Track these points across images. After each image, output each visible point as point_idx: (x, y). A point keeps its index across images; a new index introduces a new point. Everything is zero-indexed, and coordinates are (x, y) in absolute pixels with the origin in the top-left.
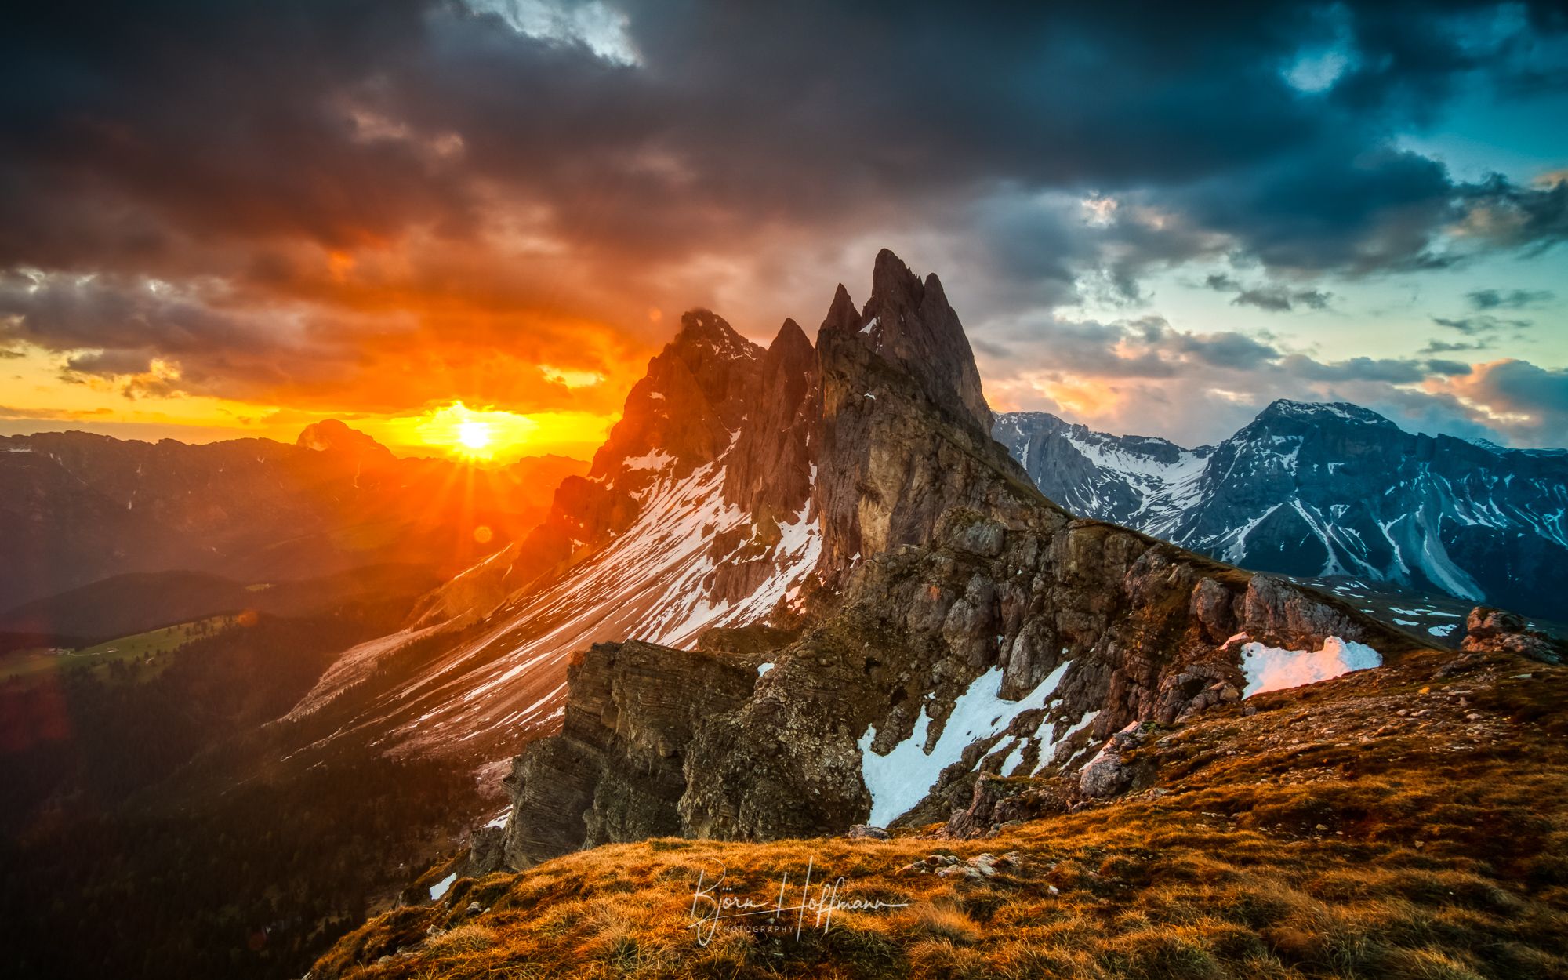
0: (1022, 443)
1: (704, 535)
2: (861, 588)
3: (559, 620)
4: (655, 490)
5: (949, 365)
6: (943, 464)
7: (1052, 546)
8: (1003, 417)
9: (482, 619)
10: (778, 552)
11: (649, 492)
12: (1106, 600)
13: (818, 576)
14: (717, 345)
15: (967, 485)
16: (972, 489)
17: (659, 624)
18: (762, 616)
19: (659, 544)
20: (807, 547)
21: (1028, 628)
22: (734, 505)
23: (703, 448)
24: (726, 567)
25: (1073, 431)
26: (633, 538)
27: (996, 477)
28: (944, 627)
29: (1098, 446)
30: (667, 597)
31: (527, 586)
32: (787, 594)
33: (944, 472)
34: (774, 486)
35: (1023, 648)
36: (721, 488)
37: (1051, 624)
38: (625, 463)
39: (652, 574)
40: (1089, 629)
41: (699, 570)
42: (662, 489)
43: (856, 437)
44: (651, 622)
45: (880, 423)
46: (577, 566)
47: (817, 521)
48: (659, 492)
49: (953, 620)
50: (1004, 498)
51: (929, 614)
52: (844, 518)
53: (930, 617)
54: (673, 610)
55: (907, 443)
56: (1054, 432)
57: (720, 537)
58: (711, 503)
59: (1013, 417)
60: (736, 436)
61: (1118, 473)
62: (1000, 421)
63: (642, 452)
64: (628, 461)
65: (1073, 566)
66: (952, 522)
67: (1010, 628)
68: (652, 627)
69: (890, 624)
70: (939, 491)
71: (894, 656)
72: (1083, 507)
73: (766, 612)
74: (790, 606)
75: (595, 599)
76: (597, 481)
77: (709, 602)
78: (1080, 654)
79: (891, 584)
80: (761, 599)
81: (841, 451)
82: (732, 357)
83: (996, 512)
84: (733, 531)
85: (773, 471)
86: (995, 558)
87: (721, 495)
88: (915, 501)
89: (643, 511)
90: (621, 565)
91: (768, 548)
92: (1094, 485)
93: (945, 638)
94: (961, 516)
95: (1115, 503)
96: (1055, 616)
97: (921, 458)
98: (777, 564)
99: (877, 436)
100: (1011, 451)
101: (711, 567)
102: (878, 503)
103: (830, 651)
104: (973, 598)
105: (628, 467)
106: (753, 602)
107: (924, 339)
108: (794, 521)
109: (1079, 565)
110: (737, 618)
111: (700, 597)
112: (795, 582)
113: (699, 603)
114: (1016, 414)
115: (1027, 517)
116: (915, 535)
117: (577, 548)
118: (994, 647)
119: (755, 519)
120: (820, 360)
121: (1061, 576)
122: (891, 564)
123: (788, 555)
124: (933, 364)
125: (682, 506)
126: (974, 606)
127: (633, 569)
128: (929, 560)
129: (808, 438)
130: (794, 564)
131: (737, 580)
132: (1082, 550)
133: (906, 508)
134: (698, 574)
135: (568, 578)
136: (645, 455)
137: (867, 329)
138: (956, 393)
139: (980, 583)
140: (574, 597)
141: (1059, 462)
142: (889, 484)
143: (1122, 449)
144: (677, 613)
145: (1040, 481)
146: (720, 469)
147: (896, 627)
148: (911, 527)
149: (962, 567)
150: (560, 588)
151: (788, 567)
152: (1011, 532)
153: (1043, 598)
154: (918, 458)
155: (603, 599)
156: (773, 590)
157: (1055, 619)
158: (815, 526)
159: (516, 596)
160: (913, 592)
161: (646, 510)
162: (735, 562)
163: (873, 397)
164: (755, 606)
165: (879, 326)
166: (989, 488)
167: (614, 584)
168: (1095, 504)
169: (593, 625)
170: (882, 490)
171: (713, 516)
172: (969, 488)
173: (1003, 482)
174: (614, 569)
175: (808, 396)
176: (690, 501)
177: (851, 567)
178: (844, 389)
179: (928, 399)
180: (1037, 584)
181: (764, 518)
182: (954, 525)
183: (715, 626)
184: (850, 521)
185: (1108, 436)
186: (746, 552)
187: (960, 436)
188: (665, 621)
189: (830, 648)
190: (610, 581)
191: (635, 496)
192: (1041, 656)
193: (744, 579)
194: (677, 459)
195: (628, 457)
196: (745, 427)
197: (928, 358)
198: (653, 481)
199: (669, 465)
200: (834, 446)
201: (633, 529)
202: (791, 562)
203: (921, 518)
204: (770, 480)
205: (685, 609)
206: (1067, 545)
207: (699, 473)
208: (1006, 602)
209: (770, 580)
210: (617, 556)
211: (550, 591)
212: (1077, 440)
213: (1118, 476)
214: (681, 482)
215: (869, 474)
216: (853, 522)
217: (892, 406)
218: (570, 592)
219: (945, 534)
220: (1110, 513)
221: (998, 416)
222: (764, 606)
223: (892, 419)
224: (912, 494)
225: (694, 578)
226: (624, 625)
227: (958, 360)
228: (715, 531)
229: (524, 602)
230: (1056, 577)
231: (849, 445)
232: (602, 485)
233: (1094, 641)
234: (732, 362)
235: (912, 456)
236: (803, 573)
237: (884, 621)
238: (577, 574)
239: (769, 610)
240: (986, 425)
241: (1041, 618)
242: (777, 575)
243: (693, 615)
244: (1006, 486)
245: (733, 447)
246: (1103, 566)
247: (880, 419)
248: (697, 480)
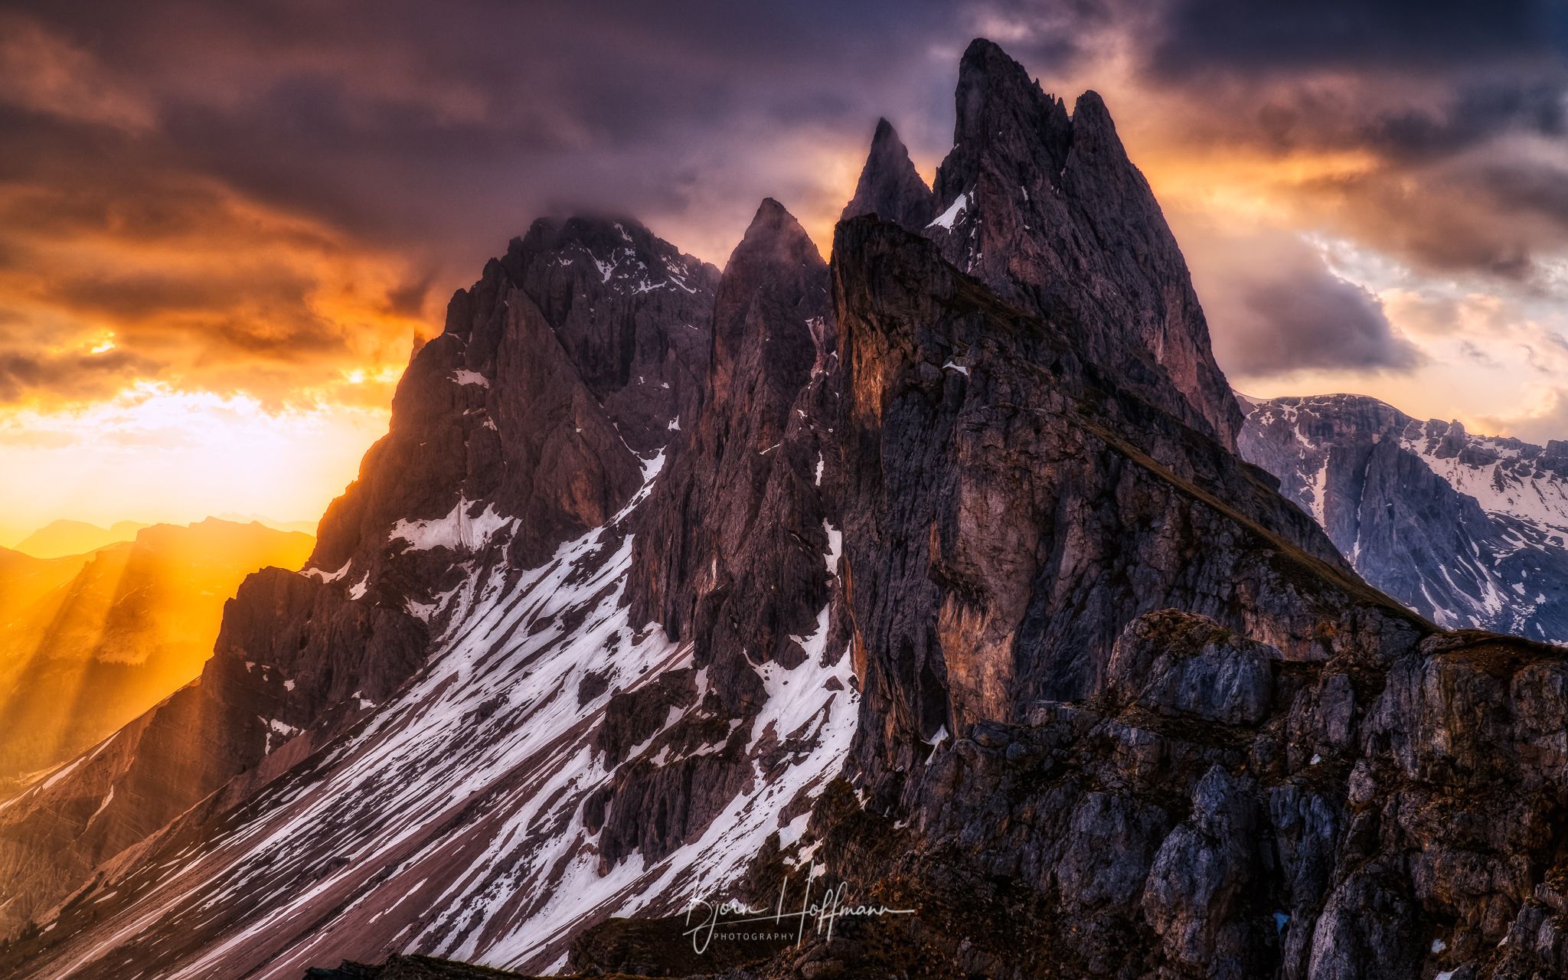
0: (1311, 465)
1: (585, 697)
2: (947, 807)
3: (233, 918)
4: (466, 597)
5: (1135, 294)
6: (1128, 517)
7: (1388, 697)
8: (1263, 408)
9: (33, 926)
10: (757, 733)
11: (453, 603)
12: (1527, 819)
13: (851, 787)
14: (608, 261)
15: (1185, 563)
16: (1198, 573)
17: (479, 916)
18: (725, 886)
19: (477, 722)
20: (826, 720)
21: (1344, 891)
22: (654, 626)
23: (578, 496)
24: (636, 773)
25: (1429, 435)
26: (416, 712)
27: (1252, 544)
28: (1147, 895)
29: (1490, 469)
30: (496, 851)
31: (150, 839)
32: (783, 832)
33: (1131, 536)
34: (745, 579)
35: (1336, 940)
36: (622, 586)
37: (1400, 881)
38: (394, 535)
39: (461, 794)
40: (1491, 892)
41: (572, 782)
42: (484, 593)
43: (927, 462)
44: (458, 913)
45: (979, 429)
46: (279, 784)
47: (846, 658)
48: (477, 601)
49: (1165, 877)
50: (1272, 591)
51: (1109, 864)
52: (907, 647)
53: (1112, 874)
54: (511, 881)
55: (1046, 471)
56: (1385, 439)
57: (623, 703)
58: (599, 623)
59: (1286, 408)
60: (654, 467)
61: (1542, 528)
62: (1256, 418)
63: (434, 508)
64: (403, 530)
65: (1440, 739)
66: (1149, 646)
67: (1302, 893)
68: (461, 924)
69: (1019, 891)
70: (1120, 579)
71: (1033, 968)
72: (1464, 610)
73: (733, 876)
74: (789, 861)
75: (320, 862)
76: (327, 577)
77: (598, 858)
78: (1476, 953)
79: (1016, 797)
80: (721, 846)
81: (894, 495)
82: (643, 288)
83: (1257, 624)
84: (651, 685)
85: (741, 545)
86: (1257, 726)
87: (621, 604)
88: (1069, 604)
89: (438, 646)
90: (385, 777)
91: (735, 723)
92: (1487, 558)
93: (1149, 920)
94: (1170, 630)
95: (1541, 599)
96: (1406, 862)
97: (1076, 505)
98: (756, 763)
99: (975, 457)
100: (1285, 484)
101: (601, 774)
102: (984, 611)
103: (879, 962)
104: (1210, 824)
105: (402, 542)
106: (702, 855)
107: (1075, 238)
108: (793, 659)
109: (1455, 740)
110: (666, 894)
111: (576, 849)
112: (799, 804)
113: (575, 861)
114: (1293, 402)
115: (1329, 633)
116: (1072, 682)
117: (279, 740)
118: (1268, 942)
119: (703, 656)
120: (842, 291)
121: (1414, 765)
122: (1017, 748)
123: (782, 738)
124: (1097, 293)
125: (532, 633)
126: (1213, 842)
127: (414, 786)
128: (1101, 735)
129: (820, 467)
130: (798, 761)
131: (663, 803)
132: (1457, 703)
133: (1048, 621)
134: (572, 791)
135: (254, 813)
136: (444, 517)
137: (946, 219)
138: (1153, 356)
139: (1224, 786)
140: (268, 860)
141: (1400, 507)
142: (1007, 567)
143: (1549, 473)
144: (522, 888)
145: (1357, 551)
146: (619, 545)
147: (1034, 898)
148: (1061, 665)
149: (1181, 750)
150: (235, 840)
151: (783, 769)
152: (1290, 665)
153: (1375, 818)
154: (1072, 506)
155: (340, 862)
156: (749, 824)
157: (1407, 870)
158: (843, 669)
159: (117, 865)
160: (1069, 812)
161: (444, 643)
162: (659, 760)
163: (962, 369)
164: (708, 863)
165: (971, 215)
166: (1236, 569)
167: (367, 825)
168: (1493, 600)
169: (315, 928)
170: (991, 580)
171: (604, 654)
172: (1192, 570)
173: (1270, 553)
174: (368, 786)
175: (816, 371)
176: (549, 621)
177: (929, 761)
178: (896, 353)
179: (1090, 372)
180: (1359, 786)
181: (723, 656)
182: (1156, 653)
183: (613, 916)
184: (921, 653)
185: (1513, 444)
186: (682, 735)
187: (1163, 455)
188: (493, 907)
189: (881, 954)
190: (357, 816)
191: (421, 611)
192: (1381, 959)
193: (680, 799)
194: (518, 522)
195: (402, 522)
196: (675, 446)
197: (1088, 280)
198: (460, 576)
199: (500, 536)
200: (877, 482)
201: (415, 690)
202: (790, 756)
203: (1083, 643)
204: (736, 566)
205: (541, 877)
206: (1422, 693)
207: (569, 553)
208: (1288, 832)
209: (740, 801)
210: (376, 756)
211: (209, 848)
212: (1438, 455)
213: (1542, 536)
214: (528, 577)
215: (960, 544)
216: (929, 656)
217: (1006, 389)
218: (259, 849)
219: (1135, 676)
220: (1531, 622)
221: (1252, 407)
222: (727, 863)
223: (1008, 419)
224: (1060, 587)
225: (562, 801)
226: (390, 925)
227: (1153, 284)
228: (611, 689)
229: (140, 880)
230: (1402, 768)
231: (911, 480)
232: (340, 588)
233: (1506, 919)
234: (642, 301)
235: (1056, 500)
236: (816, 781)
237: (1003, 885)
238: (277, 803)
239: (741, 871)
240: (1223, 428)
241: (1373, 868)
242: (757, 789)
243: (559, 892)
244: (1276, 563)
245: (648, 491)
246: (1511, 738)
247: (976, 418)
248: (565, 570)
